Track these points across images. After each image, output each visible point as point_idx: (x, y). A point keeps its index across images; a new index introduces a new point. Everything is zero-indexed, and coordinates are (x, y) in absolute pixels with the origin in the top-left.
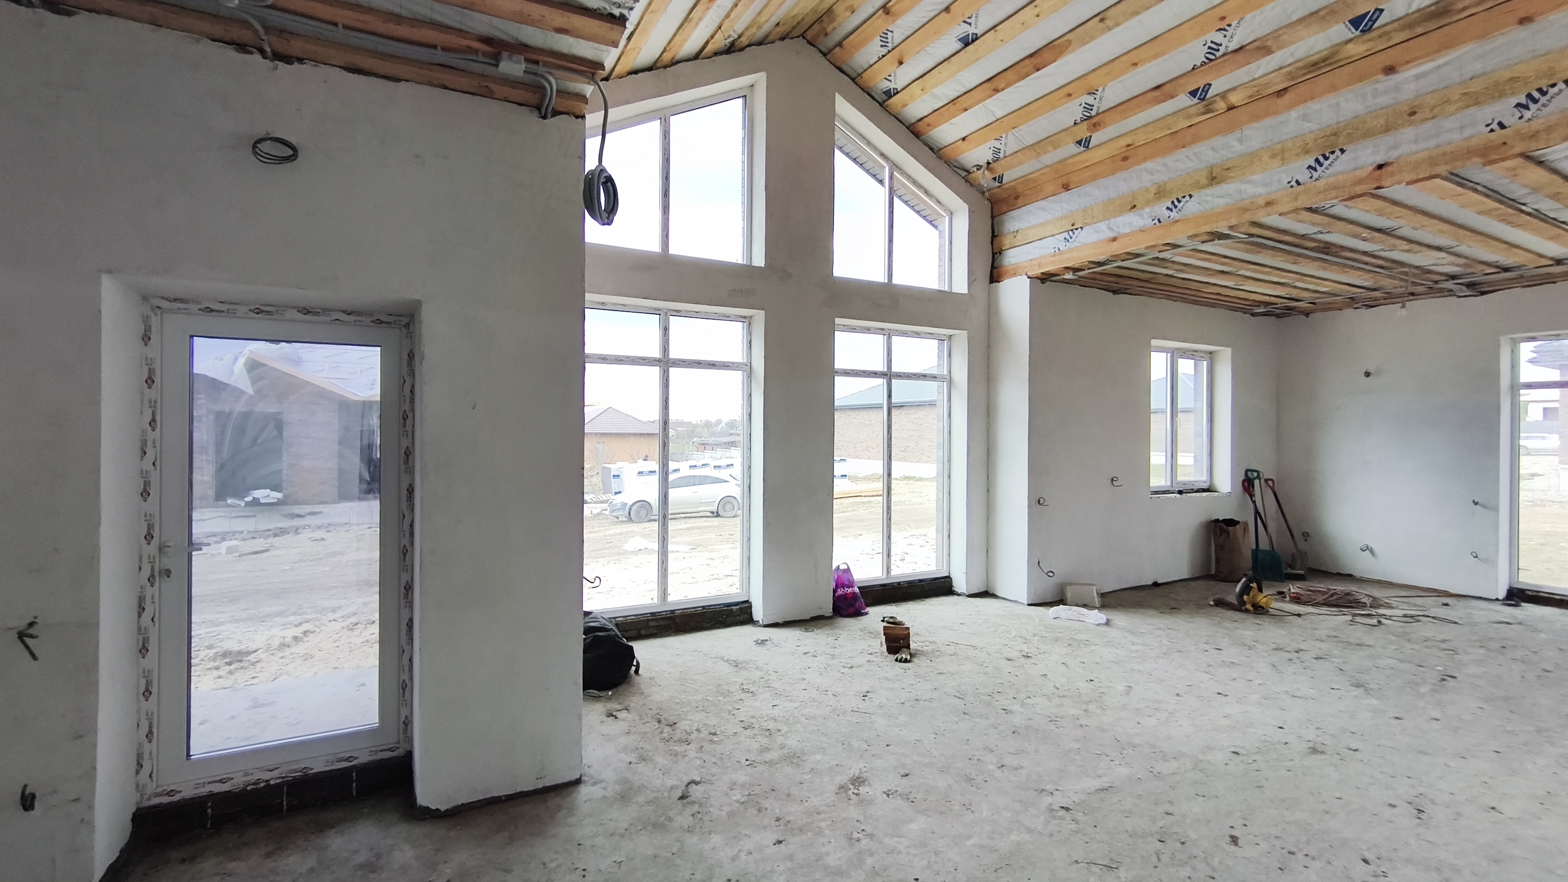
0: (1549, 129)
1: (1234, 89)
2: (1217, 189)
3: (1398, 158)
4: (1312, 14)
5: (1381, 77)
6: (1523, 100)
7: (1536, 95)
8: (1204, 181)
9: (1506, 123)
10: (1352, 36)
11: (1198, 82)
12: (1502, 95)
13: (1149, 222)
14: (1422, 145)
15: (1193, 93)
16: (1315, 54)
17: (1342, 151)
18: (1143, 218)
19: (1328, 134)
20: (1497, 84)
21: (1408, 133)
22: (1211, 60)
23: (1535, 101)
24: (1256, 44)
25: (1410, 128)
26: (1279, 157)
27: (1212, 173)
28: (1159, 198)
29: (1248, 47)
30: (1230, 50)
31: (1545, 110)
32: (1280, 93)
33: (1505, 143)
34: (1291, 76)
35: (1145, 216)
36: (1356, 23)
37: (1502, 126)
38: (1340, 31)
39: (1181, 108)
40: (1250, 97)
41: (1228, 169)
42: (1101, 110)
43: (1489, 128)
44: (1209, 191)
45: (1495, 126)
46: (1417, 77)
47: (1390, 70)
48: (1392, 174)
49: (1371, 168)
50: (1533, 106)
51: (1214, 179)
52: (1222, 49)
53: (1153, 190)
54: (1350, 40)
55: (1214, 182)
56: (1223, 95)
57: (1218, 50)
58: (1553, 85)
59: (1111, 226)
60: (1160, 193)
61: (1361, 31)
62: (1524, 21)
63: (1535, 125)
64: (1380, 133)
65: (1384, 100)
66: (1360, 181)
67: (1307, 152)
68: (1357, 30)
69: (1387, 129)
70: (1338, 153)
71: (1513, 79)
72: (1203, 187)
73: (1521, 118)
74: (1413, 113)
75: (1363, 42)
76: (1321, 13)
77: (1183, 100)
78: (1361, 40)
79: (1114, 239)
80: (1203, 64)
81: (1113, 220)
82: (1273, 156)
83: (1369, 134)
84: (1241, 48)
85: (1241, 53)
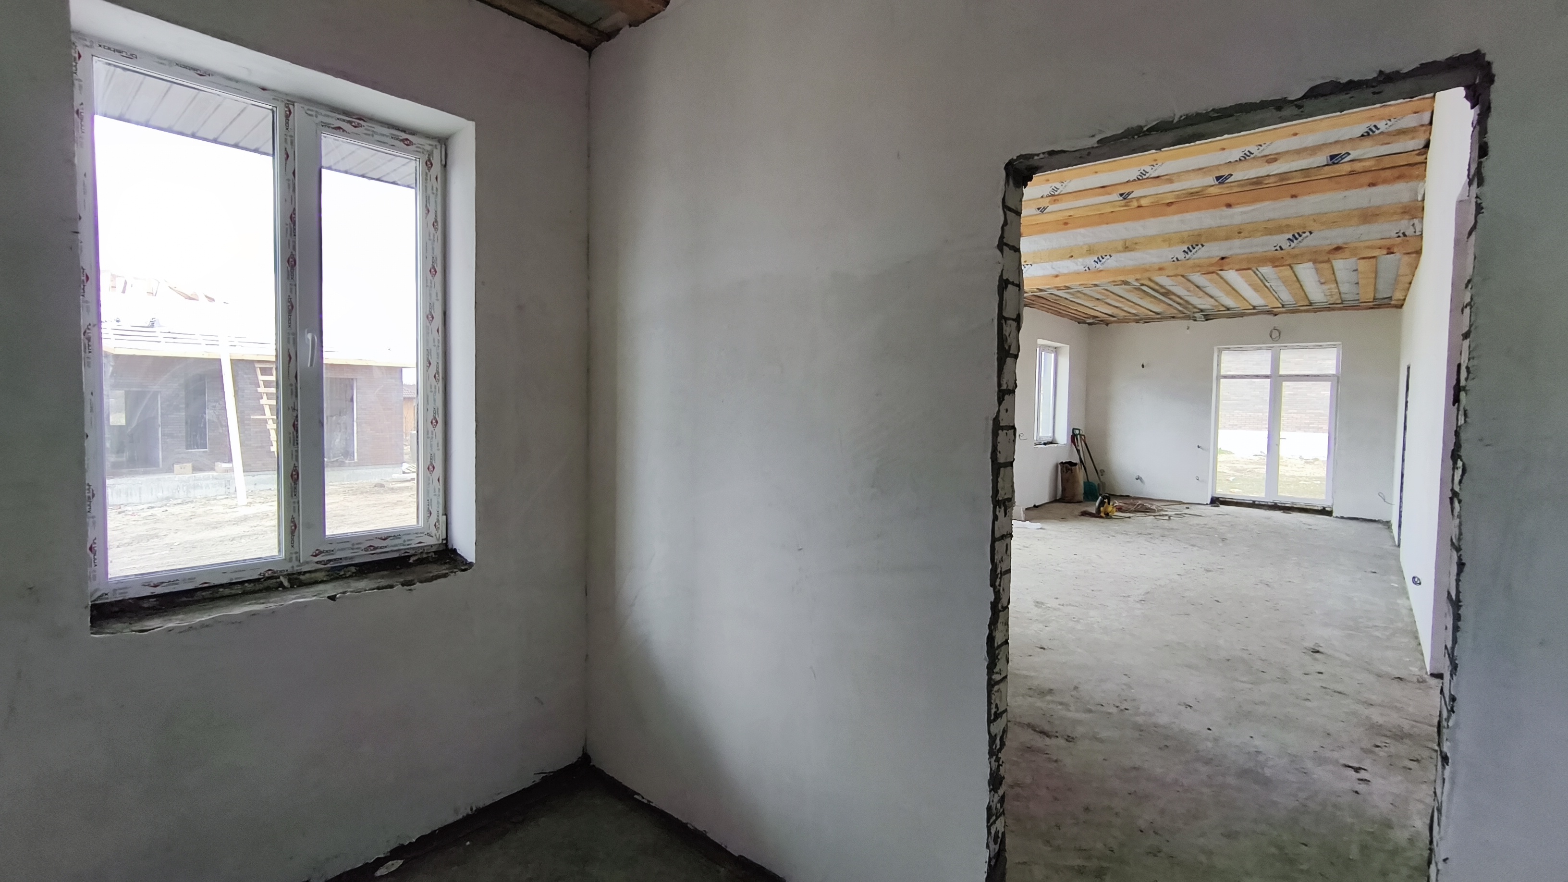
0: (1302, 254)
1: (1145, 197)
2: (1128, 254)
3: (1231, 255)
4: (1200, 169)
5: (1225, 208)
6: (1291, 237)
7: (1297, 236)
8: (1120, 248)
9: (1283, 247)
10: (1214, 184)
11: (1125, 190)
12: (1283, 233)
13: (1082, 268)
14: (1242, 251)
15: (1121, 195)
16: (1195, 188)
17: (1203, 246)
18: (1077, 264)
19: (1196, 234)
20: (1280, 227)
21: (1237, 242)
22: (1139, 179)
23: (1296, 239)
24: (1166, 177)
25: (1239, 240)
26: (1167, 243)
27: (1125, 244)
28: (1090, 254)
29: (1162, 178)
30: (1151, 176)
31: (1301, 244)
32: (1170, 204)
33: (1282, 258)
34: (1178, 197)
35: (1079, 264)
36: (1218, 178)
37: (1281, 248)
38: (1211, 180)
39: (1111, 200)
40: (1152, 203)
41: (1136, 243)
42: (1062, 193)
43: (1275, 248)
44: (1123, 255)
45: (1278, 248)
46: (1242, 213)
47: (1229, 206)
48: (1229, 264)
49: (1218, 258)
50: (1295, 241)
51: (1127, 248)
52: (1147, 175)
53: (1086, 248)
54: (1213, 186)
55: (1127, 250)
56: (1138, 199)
57: (1145, 175)
58: (1304, 233)
59: (1054, 267)
60: (1090, 251)
61: (1219, 183)
62: (1293, 196)
63: (1296, 251)
64: (1223, 240)
65: (1225, 222)
66: (1212, 265)
67: (1183, 243)
68: (1217, 181)
69: (1227, 238)
70: (1200, 246)
71: (1288, 226)
72: (1120, 252)
73: (1290, 246)
74: (1240, 233)
75: (1219, 188)
76: (1204, 170)
77: (1115, 197)
78: (1218, 186)
79: (1057, 276)
80: (1134, 180)
81: (1055, 263)
82: (1164, 241)
83: (1216, 239)
84: (1158, 177)
85: (1157, 179)
